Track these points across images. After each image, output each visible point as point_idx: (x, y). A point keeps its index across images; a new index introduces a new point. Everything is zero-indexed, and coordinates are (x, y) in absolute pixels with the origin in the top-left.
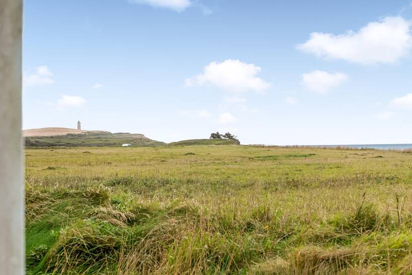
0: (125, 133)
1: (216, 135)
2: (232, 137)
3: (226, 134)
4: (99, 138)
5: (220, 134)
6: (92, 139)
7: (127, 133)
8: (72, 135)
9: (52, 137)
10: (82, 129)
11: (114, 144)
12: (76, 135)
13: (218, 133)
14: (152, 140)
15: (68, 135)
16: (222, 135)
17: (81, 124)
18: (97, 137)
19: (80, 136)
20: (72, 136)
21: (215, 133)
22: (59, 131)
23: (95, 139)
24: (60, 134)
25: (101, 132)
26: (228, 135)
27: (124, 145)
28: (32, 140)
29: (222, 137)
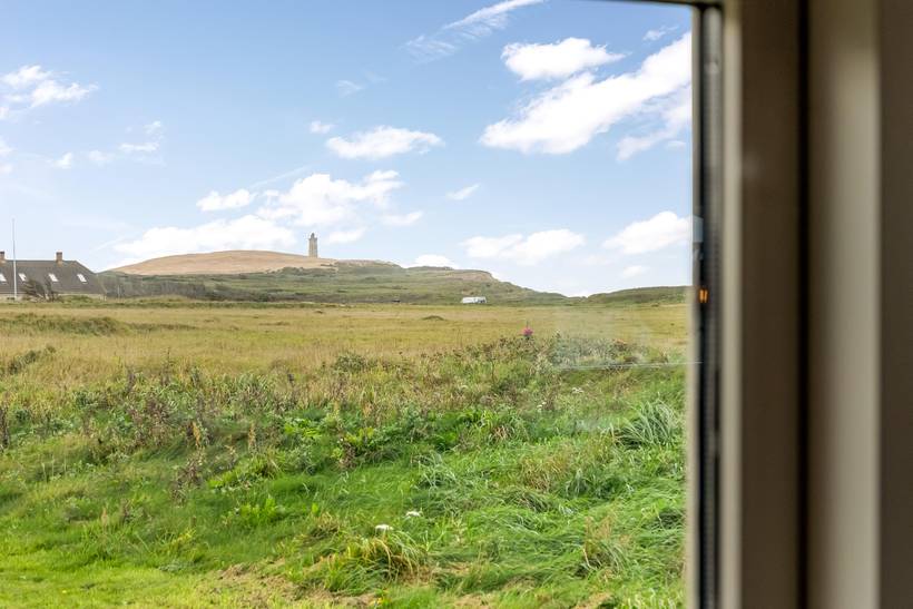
0: (439, 269)
4: (372, 280)
6: (353, 282)
7: (443, 269)
8: (296, 272)
9: (243, 277)
10: (320, 256)
11: (426, 297)
12: (305, 272)
14: (519, 289)
15: (286, 270)
17: (318, 242)
18: (364, 276)
19: (317, 273)
20: (300, 274)
22: (260, 260)
23: (362, 281)
24: (264, 268)
25: (374, 263)
27: (466, 300)
28: (210, 285)
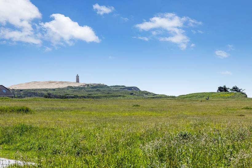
1: (222, 88)
2: (239, 90)
3: (234, 88)
5: (227, 87)
8: (72, 87)
13: (225, 86)
16: (229, 89)
18: (96, 89)
20: (74, 89)
21: (222, 86)
26: (235, 89)
29: (229, 90)
